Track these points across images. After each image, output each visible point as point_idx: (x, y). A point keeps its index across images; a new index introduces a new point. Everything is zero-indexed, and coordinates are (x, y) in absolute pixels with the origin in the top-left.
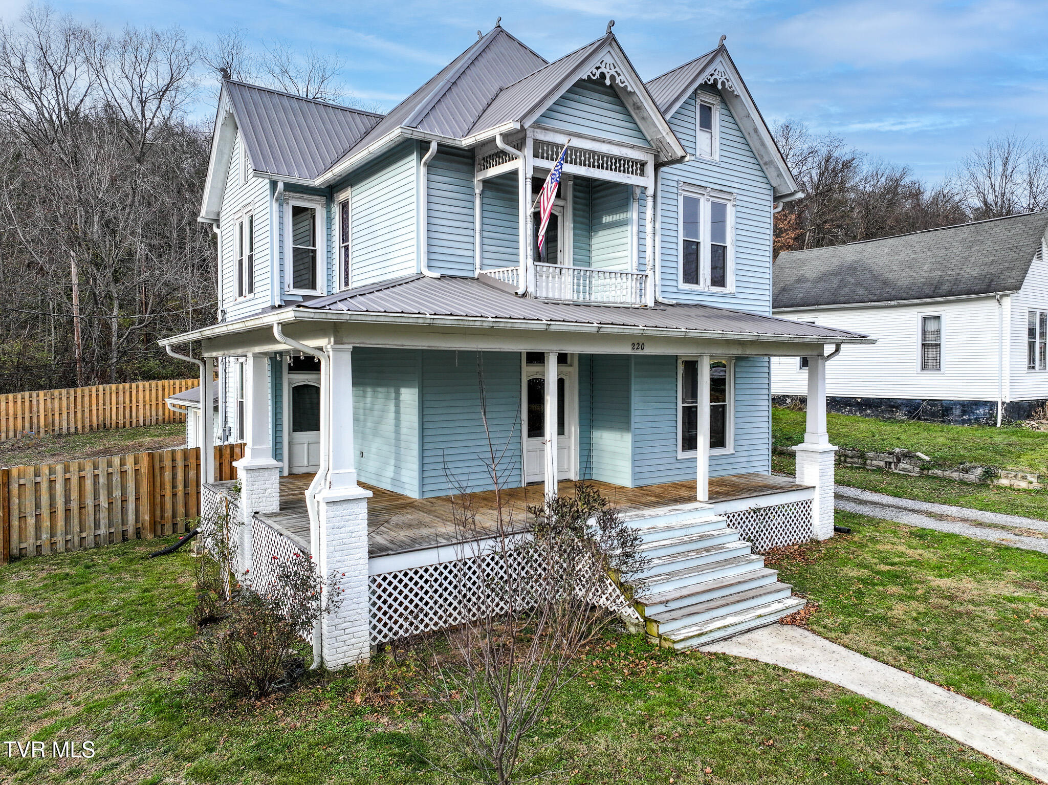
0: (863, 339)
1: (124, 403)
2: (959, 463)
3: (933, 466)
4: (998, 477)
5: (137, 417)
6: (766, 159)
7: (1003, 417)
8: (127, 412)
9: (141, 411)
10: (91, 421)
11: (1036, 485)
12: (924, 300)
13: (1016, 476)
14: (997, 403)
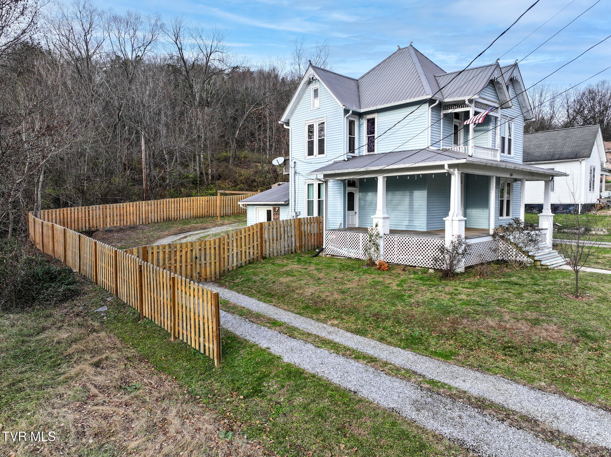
0: (565, 175)
1: (177, 208)
2: (573, 227)
3: (563, 228)
4: (590, 230)
5: (182, 215)
6: (524, 105)
7: (581, 210)
8: (178, 212)
9: (184, 212)
10: (163, 216)
11: (607, 233)
12: (547, 162)
13: (598, 230)
14: (579, 205)
